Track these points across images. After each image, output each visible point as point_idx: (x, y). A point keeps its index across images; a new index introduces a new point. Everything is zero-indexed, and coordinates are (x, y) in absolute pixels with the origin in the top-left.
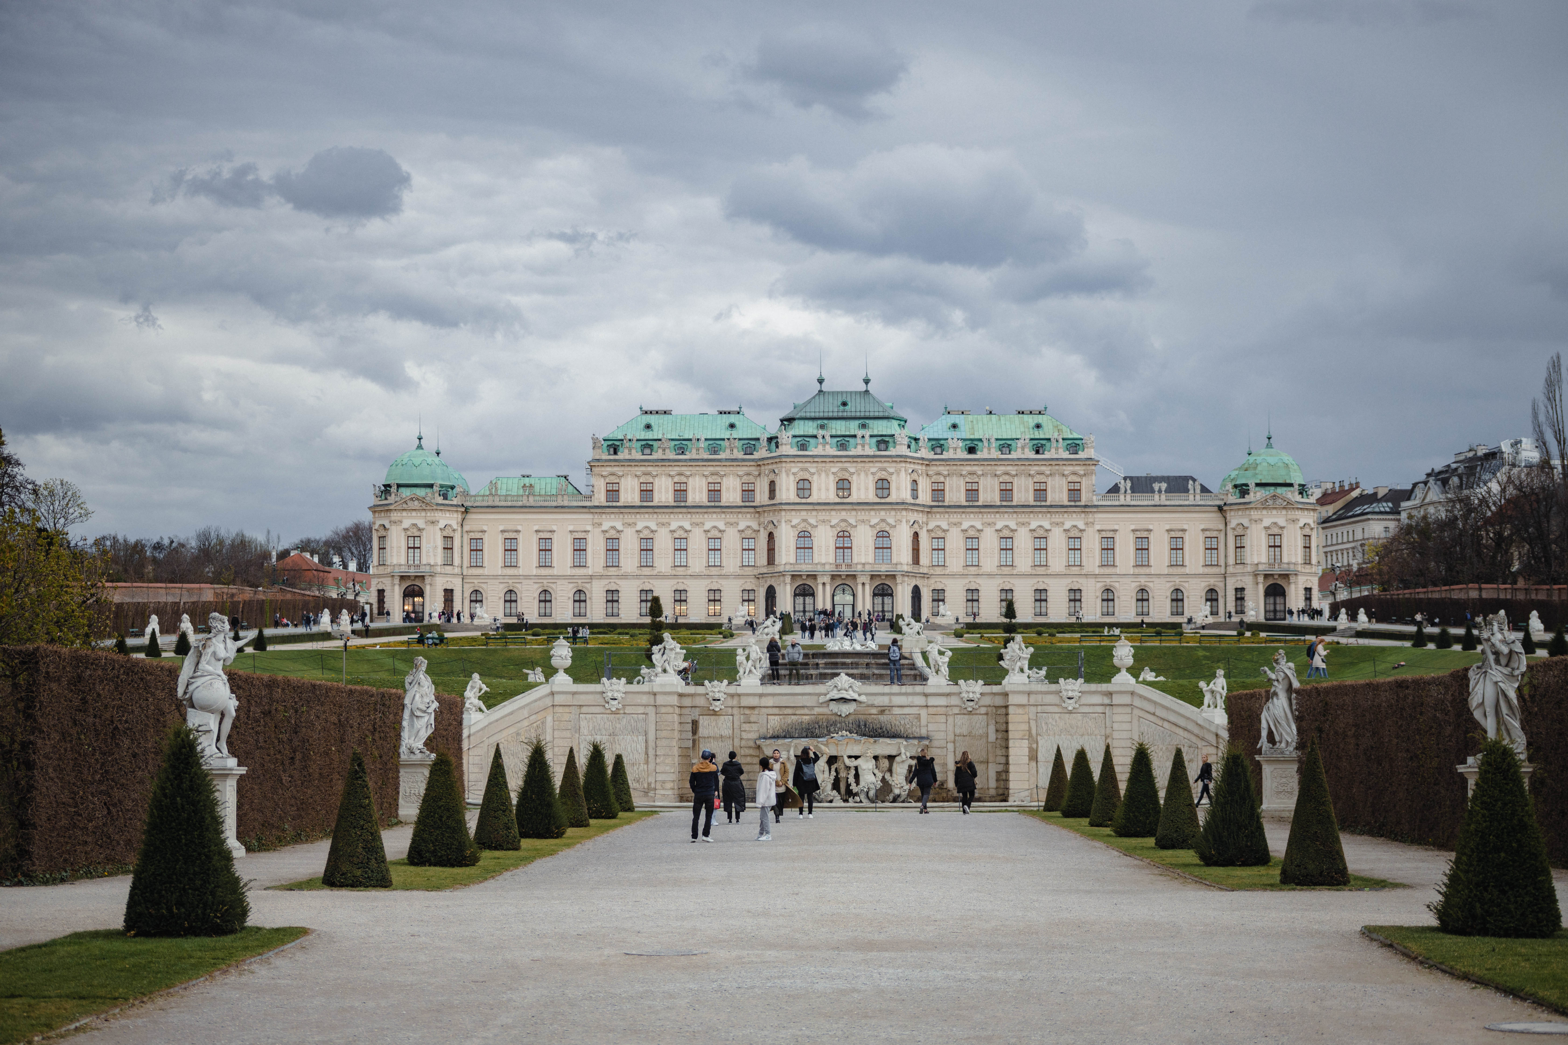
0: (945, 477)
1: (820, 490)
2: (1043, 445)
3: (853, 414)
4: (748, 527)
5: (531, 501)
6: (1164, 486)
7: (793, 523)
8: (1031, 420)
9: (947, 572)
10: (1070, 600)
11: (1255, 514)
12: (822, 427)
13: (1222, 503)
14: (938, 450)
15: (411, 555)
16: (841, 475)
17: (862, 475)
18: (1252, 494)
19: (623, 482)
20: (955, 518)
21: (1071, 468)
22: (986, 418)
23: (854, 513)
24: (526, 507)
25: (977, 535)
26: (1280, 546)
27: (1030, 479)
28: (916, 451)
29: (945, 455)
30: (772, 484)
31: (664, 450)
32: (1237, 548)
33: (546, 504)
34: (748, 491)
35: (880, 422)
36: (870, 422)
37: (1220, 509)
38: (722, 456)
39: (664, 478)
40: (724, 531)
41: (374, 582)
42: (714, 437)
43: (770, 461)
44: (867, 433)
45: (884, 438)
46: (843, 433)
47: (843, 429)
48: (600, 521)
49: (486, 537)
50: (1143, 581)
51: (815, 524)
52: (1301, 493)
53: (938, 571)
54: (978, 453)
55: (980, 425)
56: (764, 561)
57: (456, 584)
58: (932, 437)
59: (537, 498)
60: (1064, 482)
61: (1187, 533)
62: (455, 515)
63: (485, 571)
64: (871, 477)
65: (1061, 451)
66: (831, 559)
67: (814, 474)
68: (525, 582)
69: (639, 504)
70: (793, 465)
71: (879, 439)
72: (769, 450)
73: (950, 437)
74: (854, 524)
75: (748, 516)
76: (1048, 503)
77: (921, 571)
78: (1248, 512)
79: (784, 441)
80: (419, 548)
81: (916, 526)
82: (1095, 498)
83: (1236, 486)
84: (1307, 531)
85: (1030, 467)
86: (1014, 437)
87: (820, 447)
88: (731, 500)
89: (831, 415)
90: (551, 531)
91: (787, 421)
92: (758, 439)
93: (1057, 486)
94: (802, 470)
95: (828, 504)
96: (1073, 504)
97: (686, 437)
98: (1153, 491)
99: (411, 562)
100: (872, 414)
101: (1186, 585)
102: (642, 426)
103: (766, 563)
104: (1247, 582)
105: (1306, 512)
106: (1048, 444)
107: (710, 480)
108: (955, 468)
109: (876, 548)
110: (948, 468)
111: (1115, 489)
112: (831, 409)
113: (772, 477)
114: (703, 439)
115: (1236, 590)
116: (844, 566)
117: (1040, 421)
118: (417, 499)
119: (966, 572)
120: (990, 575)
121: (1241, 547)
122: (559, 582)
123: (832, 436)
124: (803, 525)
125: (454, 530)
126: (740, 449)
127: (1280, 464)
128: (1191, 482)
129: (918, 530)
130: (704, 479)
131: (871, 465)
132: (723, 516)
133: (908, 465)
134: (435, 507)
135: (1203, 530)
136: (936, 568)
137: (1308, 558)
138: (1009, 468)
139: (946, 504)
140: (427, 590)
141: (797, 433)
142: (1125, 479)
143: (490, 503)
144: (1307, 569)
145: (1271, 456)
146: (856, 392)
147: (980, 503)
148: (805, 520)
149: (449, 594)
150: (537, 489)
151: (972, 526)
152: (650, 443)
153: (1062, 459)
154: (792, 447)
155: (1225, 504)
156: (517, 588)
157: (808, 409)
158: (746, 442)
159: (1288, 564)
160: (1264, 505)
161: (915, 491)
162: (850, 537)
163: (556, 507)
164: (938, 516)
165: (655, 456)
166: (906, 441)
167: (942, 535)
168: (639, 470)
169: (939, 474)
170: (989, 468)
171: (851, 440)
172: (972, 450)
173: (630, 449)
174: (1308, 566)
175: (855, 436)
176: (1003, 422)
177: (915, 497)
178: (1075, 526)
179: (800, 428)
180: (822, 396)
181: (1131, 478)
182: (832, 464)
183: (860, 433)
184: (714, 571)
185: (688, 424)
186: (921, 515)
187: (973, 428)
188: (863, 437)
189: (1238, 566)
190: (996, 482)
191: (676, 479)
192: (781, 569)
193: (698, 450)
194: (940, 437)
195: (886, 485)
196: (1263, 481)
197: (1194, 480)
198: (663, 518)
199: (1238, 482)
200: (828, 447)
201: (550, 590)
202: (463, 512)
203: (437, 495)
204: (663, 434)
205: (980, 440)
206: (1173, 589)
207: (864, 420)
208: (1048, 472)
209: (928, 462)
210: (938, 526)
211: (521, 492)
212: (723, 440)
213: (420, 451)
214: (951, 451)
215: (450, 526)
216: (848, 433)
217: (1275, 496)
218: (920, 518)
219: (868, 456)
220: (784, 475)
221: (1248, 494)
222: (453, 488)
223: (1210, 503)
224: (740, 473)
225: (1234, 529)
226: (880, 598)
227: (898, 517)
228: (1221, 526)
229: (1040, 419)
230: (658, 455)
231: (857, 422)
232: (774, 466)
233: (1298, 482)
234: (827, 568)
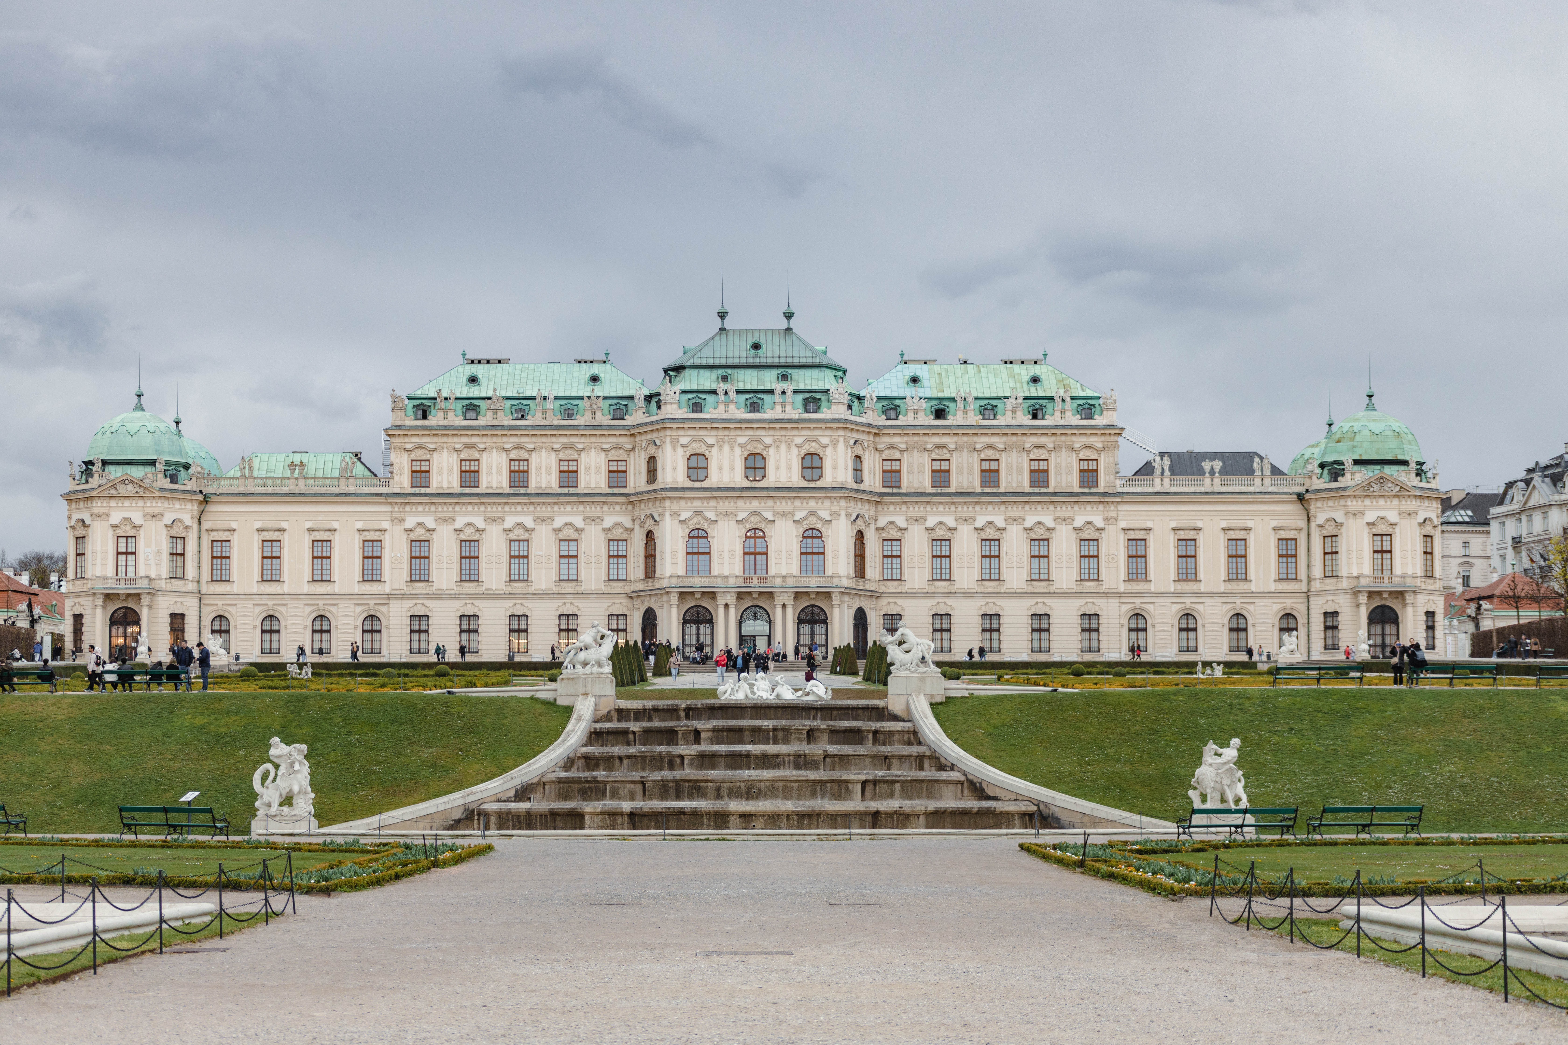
0: (902, 451)
1: (720, 469)
2: (1042, 407)
3: (769, 361)
4: (617, 524)
5: (301, 487)
6: (1218, 465)
7: (682, 518)
8: (1025, 372)
9: (905, 589)
10: (1083, 630)
11: (1353, 505)
12: (724, 378)
13: (1302, 490)
14: (892, 414)
15: (122, 563)
16: (751, 449)
17: (783, 447)
18: (1348, 475)
19: (436, 458)
20: (916, 511)
21: (1084, 439)
22: (960, 369)
23: (770, 503)
24: (293, 494)
25: (948, 535)
26: (1390, 552)
27: (1025, 454)
28: (860, 414)
29: (902, 421)
30: (652, 460)
31: (495, 413)
32: (1325, 553)
33: (323, 490)
34: (617, 471)
35: (808, 372)
36: (794, 372)
37: (1301, 497)
38: (580, 421)
39: (495, 453)
40: (583, 530)
41: (69, 603)
42: (568, 394)
43: (648, 428)
44: (789, 387)
45: (813, 394)
46: (755, 387)
47: (755, 382)
48: (402, 515)
49: (235, 539)
50: (1188, 602)
51: (714, 518)
52: (1418, 475)
53: (892, 587)
54: (949, 417)
55: (952, 378)
56: (641, 574)
57: (189, 607)
58: (882, 394)
59: (311, 482)
60: (1073, 458)
61: (1252, 533)
62: (189, 506)
63: (235, 588)
64: (795, 451)
65: (1068, 414)
66: (738, 569)
67: (712, 446)
68: (292, 604)
69: (458, 490)
70: (681, 432)
71: (807, 395)
72: (648, 412)
73: (908, 395)
74: (771, 518)
75: (618, 508)
76: (1051, 490)
77: (868, 587)
78: (1342, 502)
79: (669, 399)
80: (134, 553)
81: (860, 522)
82: (1118, 482)
83: (1322, 466)
84: (1428, 530)
85: (1024, 438)
86: (1001, 394)
87: (721, 407)
88: (593, 485)
89: (737, 361)
90: (330, 530)
91: (675, 371)
92: (632, 398)
93: (1064, 464)
94: (695, 440)
95: (733, 489)
96: (1086, 490)
97: (528, 394)
98: (1201, 472)
99: (122, 574)
100: (796, 361)
101: (1251, 608)
102: (465, 380)
103: (642, 576)
104: (1343, 604)
105: (1426, 503)
106: (1050, 405)
107: (562, 456)
108: (916, 438)
109: (802, 554)
110: (906, 438)
111: (1146, 470)
112: (737, 354)
113: (651, 451)
114: (552, 397)
115: (1325, 614)
116: (755, 580)
117: (1038, 373)
118: (131, 482)
119: (932, 589)
120: (967, 594)
121: (1332, 553)
122: (342, 604)
123: (738, 392)
124: (696, 520)
125: (187, 528)
126: (606, 411)
127: (1389, 433)
128: (1257, 460)
129: (863, 528)
130: (554, 454)
131: (795, 432)
132: (581, 508)
133: (849, 434)
134: (157, 494)
135: (1275, 529)
136: (889, 584)
137: (1429, 568)
138: (994, 439)
139: (904, 490)
140: (144, 614)
141: (688, 388)
142: (1162, 455)
143: (241, 490)
144: (1429, 585)
145: (1374, 421)
146: (773, 331)
147: (952, 490)
148: (698, 513)
149: (177, 621)
150: (311, 470)
151: (941, 523)
152: (476, 402)
153: (1071, 426)
154: (680, 408)
155: (1307, 491)
156: (280, 613)
157: (703, 353)
158: (615, 401)
159: (1403, 576)
160: (1366, 492)
161: (858, 471)
162: (764, 537)
163: (338, 495)
164: (892, 508)
165: (482, 421)
166: (846, 399)
167: (898, 535)
168: (459, 442)
169: (892, 447)
170: (965, 438)
171: (767, 398)
172: (940, 414)
173: (446, 412)
174: (1429, 581)
175: (771, 392)
176: (984, 374)
177: (859, 480)
178: (1090, 523)
179: (692, 380)
180: (724, 337)
181: (1170, 455)
182: (738, 432)
183: (779, 387)
184: (568, 588)
185: (530, 377)
186: (867, 506)
187: (941, 383)
188: (784, 393)
189: (1327, 581)
190: (975, 459)
191: (514, 455)
192: (665, 583)
193: (544, 412)
194: (895, 395)
195: (816, 463)
196: (1364, 457)
197: (1262, 458)
198: (494, 511)
199: (1328, 459)
200: (732, 407)
201: (327, 615)
202: (201, 503)
203: (161, 476)
204: (495, 390)
205: (953, 399)
206: (1232, 613)
207: (785, 370)
208: (1051, 446)
209: (877, 432)
210: (892, 523)
211: (288, 473)
212: (582, 398)
213: (139, 414)
214: (911, 414)
215: (180, 521)
216: (761, 388)
217: (1382, 478)
218: (867, 510)
219: (790, 420)
220: (668, 447)
221: (1343, 475)
222: (187, 467)
223: (1286, 490)
224: (605, 446)
225: (1321, 526)
226: (809, 626)
227: (836, 509)
228: (1302, 523)
229: (1037, 370)
230: (485, 419)
231: (775, 373)
232: (655, 435)
233: (1415, 460)
234: (732, 582)
